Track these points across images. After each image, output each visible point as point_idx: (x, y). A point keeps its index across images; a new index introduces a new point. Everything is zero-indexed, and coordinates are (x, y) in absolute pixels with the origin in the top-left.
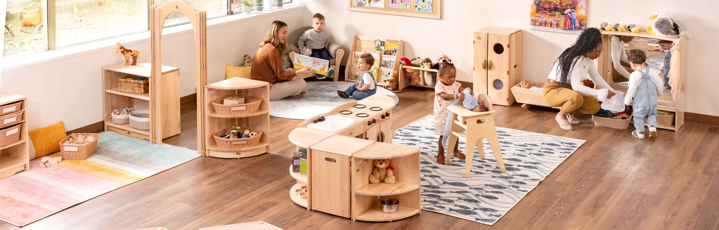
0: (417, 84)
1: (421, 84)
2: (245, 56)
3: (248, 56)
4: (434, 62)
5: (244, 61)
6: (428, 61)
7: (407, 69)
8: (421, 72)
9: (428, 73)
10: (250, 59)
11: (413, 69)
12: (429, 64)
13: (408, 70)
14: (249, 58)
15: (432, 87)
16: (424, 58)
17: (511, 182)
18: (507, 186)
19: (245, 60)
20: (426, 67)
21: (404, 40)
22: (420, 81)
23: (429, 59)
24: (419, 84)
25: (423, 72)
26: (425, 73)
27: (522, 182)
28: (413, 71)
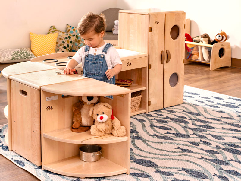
0: (196, 59)
1: (200, 59)
2: (52, 27)
3: (53, 27)
4: (212, 38)
5: (50, 31)
6: (206, 36)
7: (187, 44)
8: (199, 47)
9: (205, 49)
10: (55, 30)
11: (193, 45)
12: (207, 39)
13: (188, 46)
14: (54, 28)
15: (208, 63)
16: (203, 33)
17: (223, 169)
18: (211, 175)
19: (50, 29)
20: (204, 42)
21: (191, 19)
22: (199, 56)
23: (207, 34)
24: (198, 59)
25: (202, 47)
26: (203, 48)
27: (237, 172)
28: (193, 47)
